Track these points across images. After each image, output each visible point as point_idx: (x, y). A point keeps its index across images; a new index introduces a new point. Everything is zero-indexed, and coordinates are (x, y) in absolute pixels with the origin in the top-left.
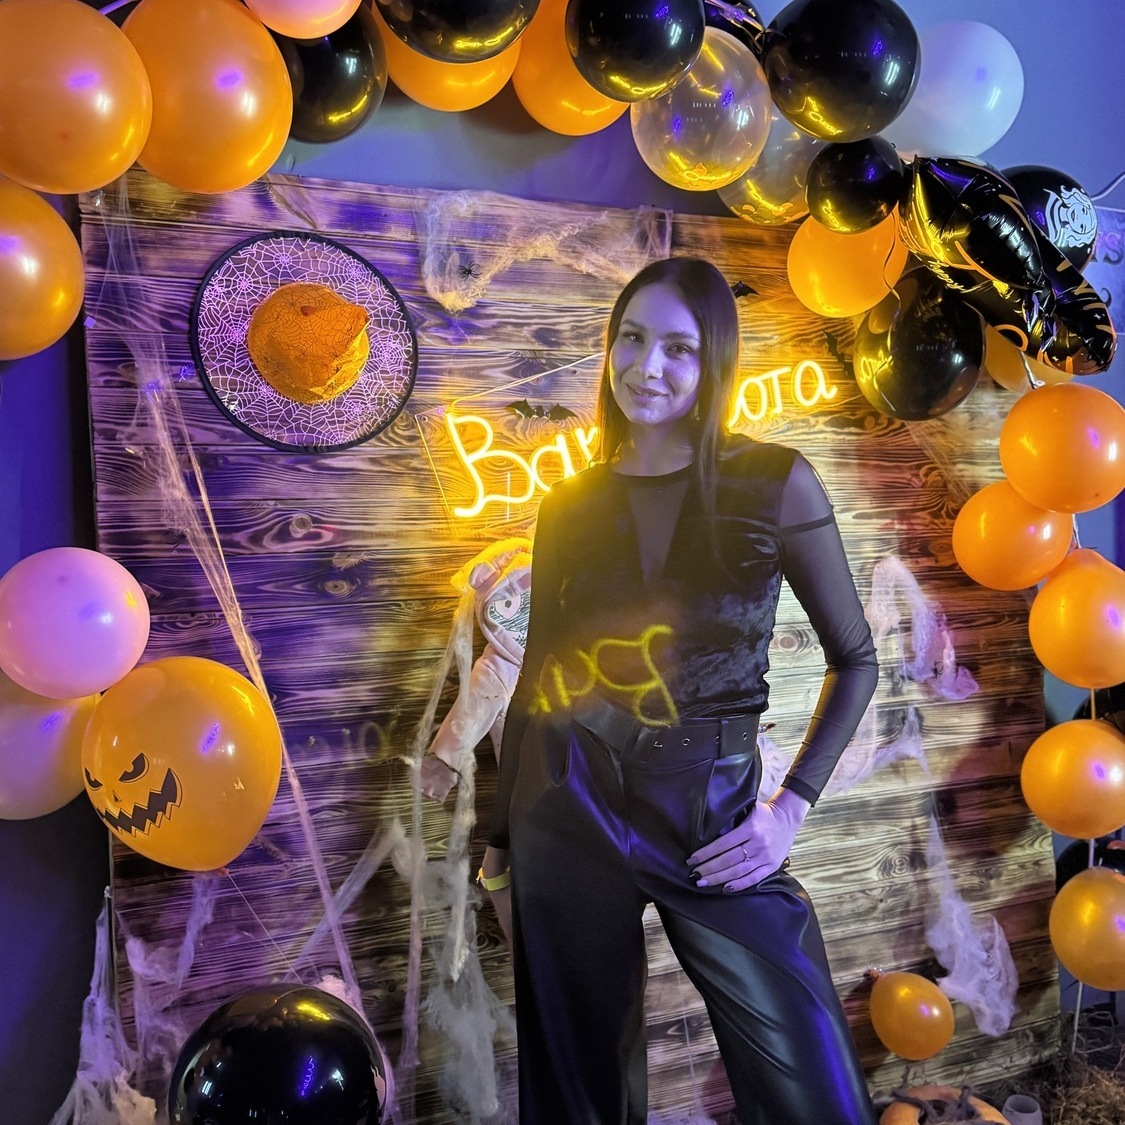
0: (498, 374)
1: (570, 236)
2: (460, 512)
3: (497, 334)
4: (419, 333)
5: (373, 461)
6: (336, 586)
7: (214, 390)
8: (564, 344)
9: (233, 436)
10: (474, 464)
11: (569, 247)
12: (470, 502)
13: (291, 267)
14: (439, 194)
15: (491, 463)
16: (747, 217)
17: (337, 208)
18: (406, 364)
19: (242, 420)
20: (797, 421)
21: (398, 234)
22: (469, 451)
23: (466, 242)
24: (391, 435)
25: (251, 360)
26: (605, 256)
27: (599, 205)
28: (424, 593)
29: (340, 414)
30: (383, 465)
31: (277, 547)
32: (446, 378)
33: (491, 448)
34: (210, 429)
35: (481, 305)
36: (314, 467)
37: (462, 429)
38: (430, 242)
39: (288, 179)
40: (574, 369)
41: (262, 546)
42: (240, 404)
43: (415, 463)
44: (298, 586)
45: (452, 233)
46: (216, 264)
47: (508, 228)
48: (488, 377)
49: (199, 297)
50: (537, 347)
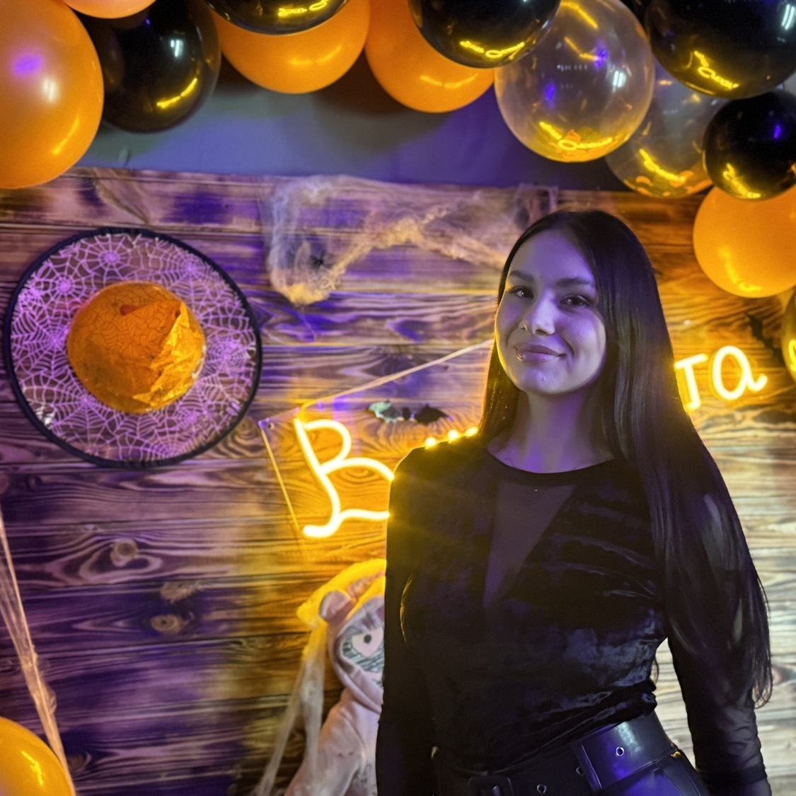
0: (356, 373)
1: (437, 219)
2: (311, 531)
3: (356, 329)
4: (265, 331)
5: (211, 475)
6: (164, 622)
7: (27, 403)
8: (433, 337)
9: (50, 453)
10: (330, 476)
11: (437, 230)
12: (324, 520)
13: (118, 265)
14: (287, 181)
15: (349, 474)
16: (643, 191)
17: (171, 202)
18: (248, 365)
19: (59, 434)
20: (719, 417)
21: (241, 225)
22: (321, 461)
23: (319, 230)
24: (231, 445)
25: (71, 368)
26: (479, 239)
27: (471, 186)
28: (270, 627)
29: (171, 424)
30: (221, 479)
31: (94, 578)
32: (295, 379)
33: (349, 457)
35: (334, 298)
36: (140, 484)
37: (315, 436)
38: (277, 233)
39: (118, 173)
40: (445, 364)
41: (79, 578)
42: (56, 417)
43: (259, 477)
44: (120, 624)
45: (301, 221)
46: (34, 266)
47: (365, 213)
48: (344, 376)
49: (13, 302)
50: (402, 341)
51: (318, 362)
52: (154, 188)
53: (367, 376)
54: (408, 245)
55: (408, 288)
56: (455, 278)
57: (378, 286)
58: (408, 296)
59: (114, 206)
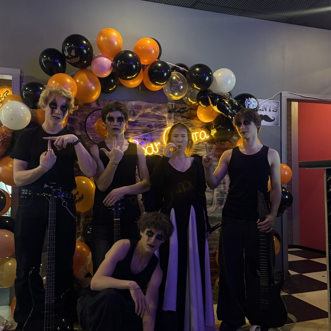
1: (154, 108)
3: (140, 126)
7: (88, 136)
8: (153, 128)
9: (91, 143)
11: (154, 110)
14: (129, 102)
19: (93, 141)
23: (134, 110)
25: (95, 130)
34: (87, 142)
35: (136, 121)
39: (102, 100)
40: (154, 132)
42: (93, 138)
45: (131, 108)
46: (89, 115)
47: (142, 107)
48: (138, 133)
49: (86, 120)
50: (147, 128)
51: (134, 131)
53: (142, 134)
54: (149, 113)
55: (149, 119)
56: (157, 118)
57: (144, 119)
58: (149, 121)
59: (102, 105)
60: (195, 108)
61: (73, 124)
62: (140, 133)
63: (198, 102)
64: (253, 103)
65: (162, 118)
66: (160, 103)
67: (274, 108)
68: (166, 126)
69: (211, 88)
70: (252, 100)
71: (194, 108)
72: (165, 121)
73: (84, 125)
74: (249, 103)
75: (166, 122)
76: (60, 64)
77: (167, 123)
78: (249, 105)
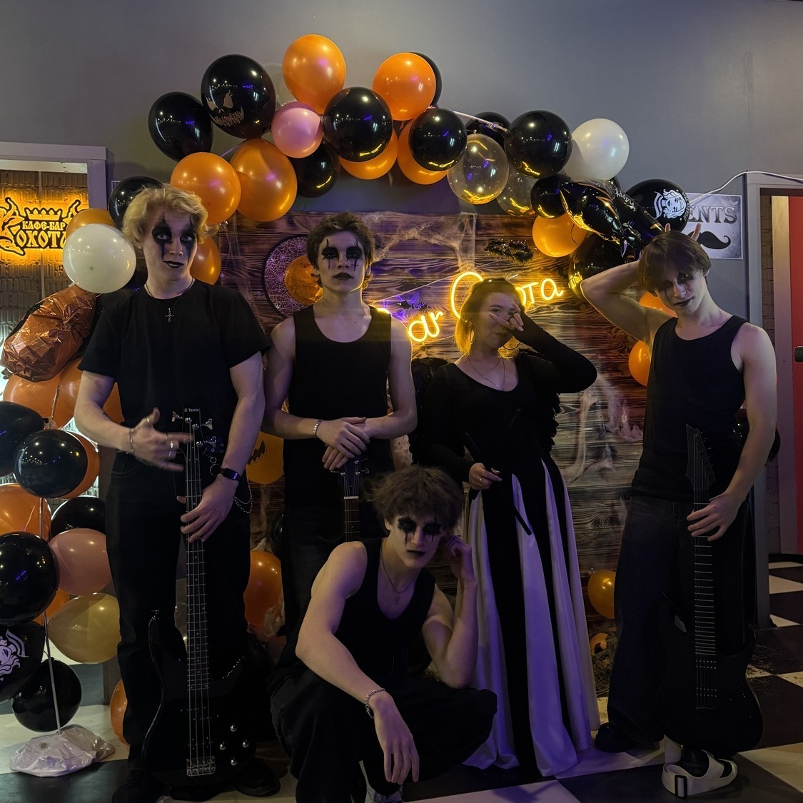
1: (425, 228)
3: (393, 272)
7: (271, 301)
8: (424, 276)
11: (426, 233)
14: (366, 214)
19: (282, 313)
20: (543, 307)
23: (378, 234)
25: (286, 288)
34: (270, 317)
35: (384, 260)
39: (302, 213)
40: (429, 286)
42: (281, 306)
46: (272, 250)
47: (397, 226)
48: (389, 291)
49: (265, 263)
50: (411, 277)
51: (379, 286)
52: (315, 219)
53: (398, 291)
54: (414, 239)
55: (414, 256)
56: (433, 252)
57: (403, 256)
58: (414, 259)
59: (301, 227)
60: (528, 222)
61: (235, 275)
62: (393, 290)
63: (535, 208)
64: (674, 204)
65: (446, 252)
66: (440, 215)
67: (728, 214)
68: (458, 271)
69: (568, 170)
70: (672, 195)
71: (525, 222)
72: (453, 258)
73: (260, 275)
74: (664, 203)
75: (457, 260)
76: (197, 131)
77: (460, 263)
78: (664, 208)
